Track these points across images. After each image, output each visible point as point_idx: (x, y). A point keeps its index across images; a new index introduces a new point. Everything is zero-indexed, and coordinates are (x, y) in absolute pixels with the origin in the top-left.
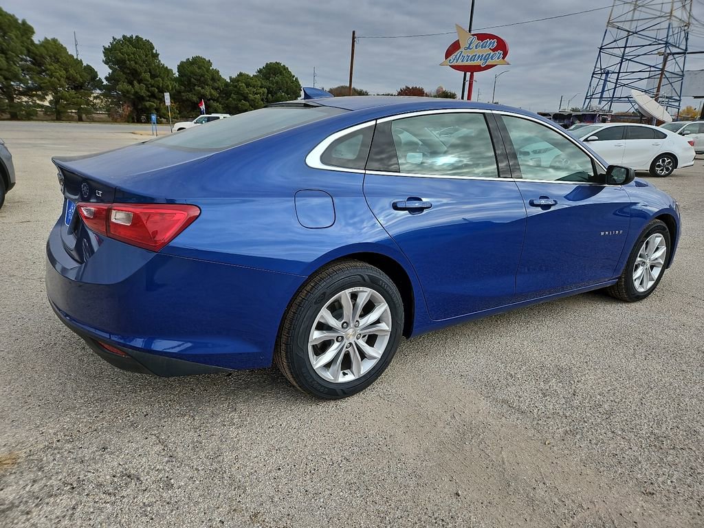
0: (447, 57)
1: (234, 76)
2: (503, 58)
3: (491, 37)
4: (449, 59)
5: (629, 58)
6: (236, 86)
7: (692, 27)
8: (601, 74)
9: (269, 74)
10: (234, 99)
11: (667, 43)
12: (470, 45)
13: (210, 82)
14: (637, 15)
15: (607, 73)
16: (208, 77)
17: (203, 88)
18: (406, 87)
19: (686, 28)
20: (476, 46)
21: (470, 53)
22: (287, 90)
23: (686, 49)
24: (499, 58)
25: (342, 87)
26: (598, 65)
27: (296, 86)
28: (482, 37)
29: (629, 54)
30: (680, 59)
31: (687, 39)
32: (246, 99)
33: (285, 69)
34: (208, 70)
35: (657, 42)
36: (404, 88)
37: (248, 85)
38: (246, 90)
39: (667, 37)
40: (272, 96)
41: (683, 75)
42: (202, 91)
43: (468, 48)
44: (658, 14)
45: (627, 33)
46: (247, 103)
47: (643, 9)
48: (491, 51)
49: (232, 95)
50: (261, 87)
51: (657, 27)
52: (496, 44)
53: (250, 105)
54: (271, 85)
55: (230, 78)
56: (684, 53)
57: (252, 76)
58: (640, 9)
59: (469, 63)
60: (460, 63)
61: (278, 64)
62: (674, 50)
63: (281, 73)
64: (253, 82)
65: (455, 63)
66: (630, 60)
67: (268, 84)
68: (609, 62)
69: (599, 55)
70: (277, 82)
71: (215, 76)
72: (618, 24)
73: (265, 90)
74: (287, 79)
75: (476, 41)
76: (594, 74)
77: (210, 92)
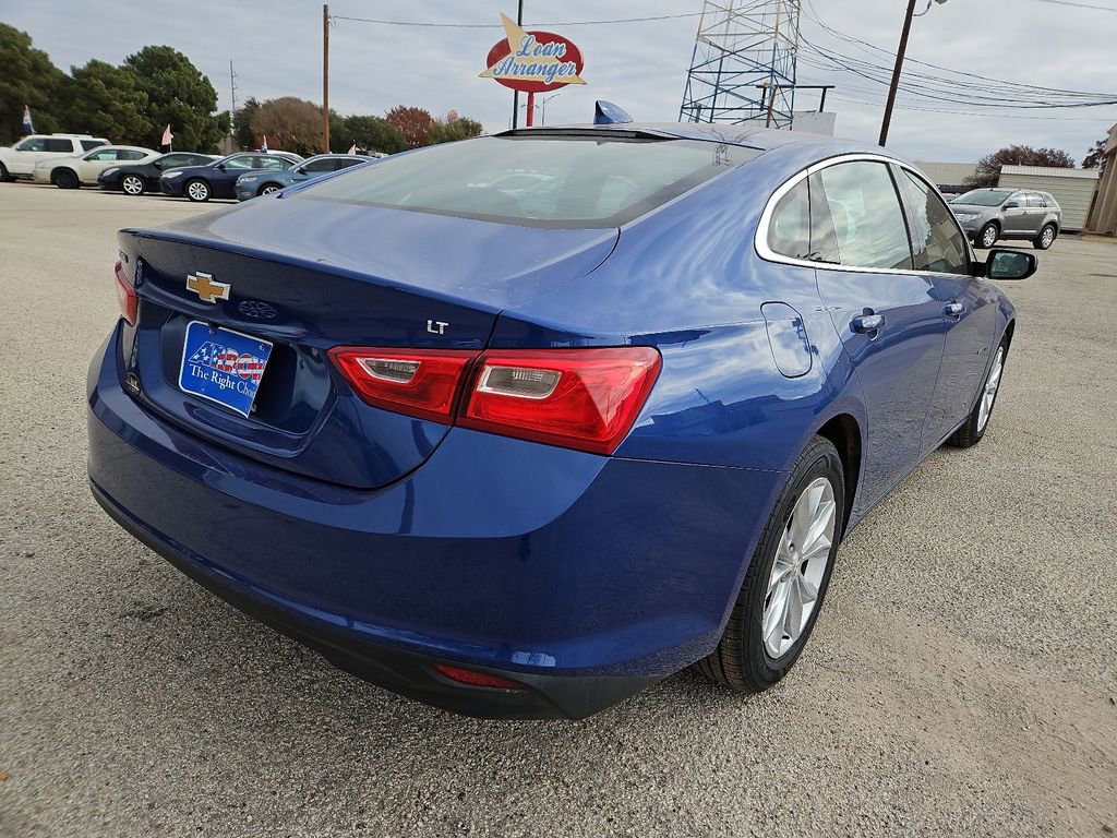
0: (490, 65)
1: (81, 65)
2: (577, 74)
3: (559, 39)
4: (493, 68)
5: (727, 88)
6: (84, 85)
7: (800, 52)
8: (692, 108)
9: (151, 66)
10: (82, 108)
11: (773, 71)
12: (525, 49)
13: (29, 73)
14: (733, 28)
15: (699, 108)
16: (25, 64)
17: (14, 84)
18: (401, 107)
19: (794, 51)
20: (535, 51)
21: (527, 61)
22: (190, 96)
23: (794, 82)
24: (570, 73)
25: (289, 99)
26: (688, 97)
27: (207, 92)
28: (543, 38)
29: (726, 83)
30: (788, 93)
31: (795, 67)
32: (105, 108)
33: (183, 60)
34: (24, 51)
35: (758, 68)
36: (398, 108)
37: (109, 84)
38: (107, 93)
39: (773, 62)
40: (159, 106)
41: (792, 117)
42: (13, 89)
43: (523, 53)
44: (759, 28)
45: (720, 52)
46: (110, 117)
47: (740, 19)
48: (558, 62)
49: (78, 99)
50: (137, 89)
51: (760, 47)
52: (565, 51)
53: (116, 121)
54: (155, 86)
55: (73, 70)
56: (792, 87)
57: (116, 67)
58: (735, 19)
59: (525, 77)
60: (511, 76)
61: (168, 49)
62: (782, 82)
63: (175, 66)
64: (121, 79)
65: (503, 76)
66: (727, 91)
67: (150, 84)
68: (701, 92)
69: (689, 81)
70: (168, 83)
71: (40, 64)
72: (710, 39)
73: (145, 95)
74: (188, 78)
75: (534, 44)
76: (683, 108)
77: (31, 92)
